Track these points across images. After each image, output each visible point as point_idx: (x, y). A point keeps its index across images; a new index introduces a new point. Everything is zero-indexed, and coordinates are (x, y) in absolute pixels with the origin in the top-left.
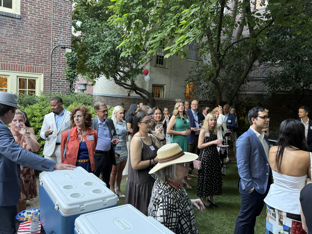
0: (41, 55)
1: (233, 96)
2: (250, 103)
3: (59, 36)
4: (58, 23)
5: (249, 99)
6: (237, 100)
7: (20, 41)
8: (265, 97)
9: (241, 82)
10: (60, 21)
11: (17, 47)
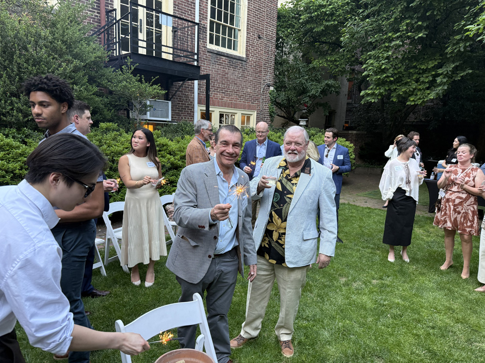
0: (256, 94)
3: (266, 75)
4: (267, 63)
7: (244, 81)
10: (268, 61)
11: (243, 87)
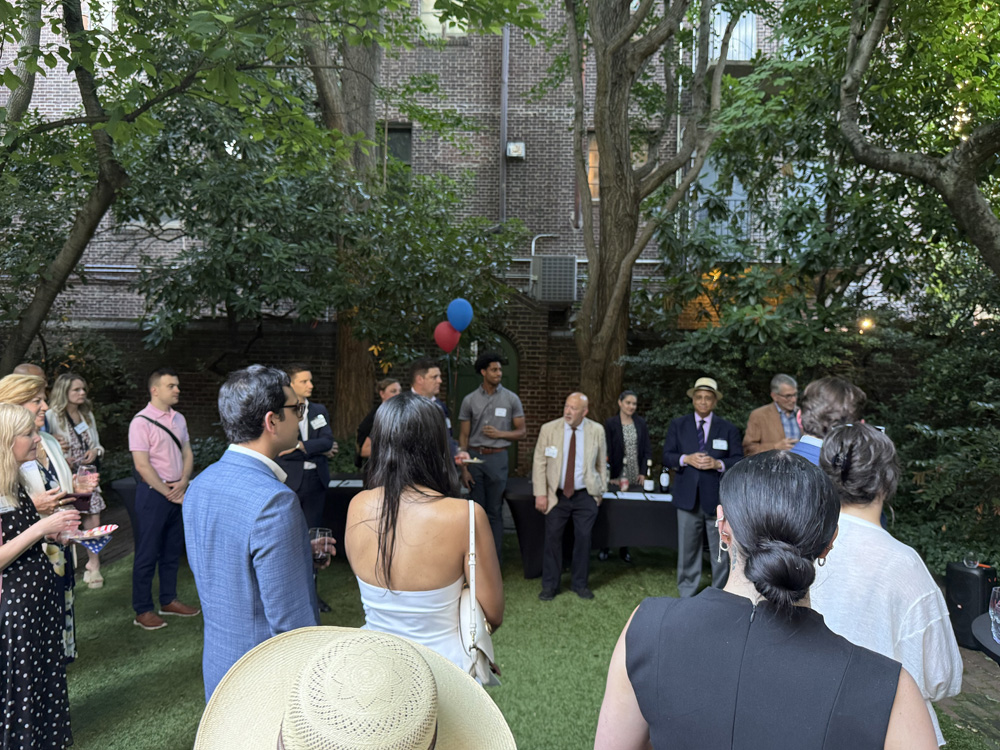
1: (25, 336)
2: (89, 362)
5: (88, 347)
6: (42, 350)
8: (149, 339)
9: (56, 283)
